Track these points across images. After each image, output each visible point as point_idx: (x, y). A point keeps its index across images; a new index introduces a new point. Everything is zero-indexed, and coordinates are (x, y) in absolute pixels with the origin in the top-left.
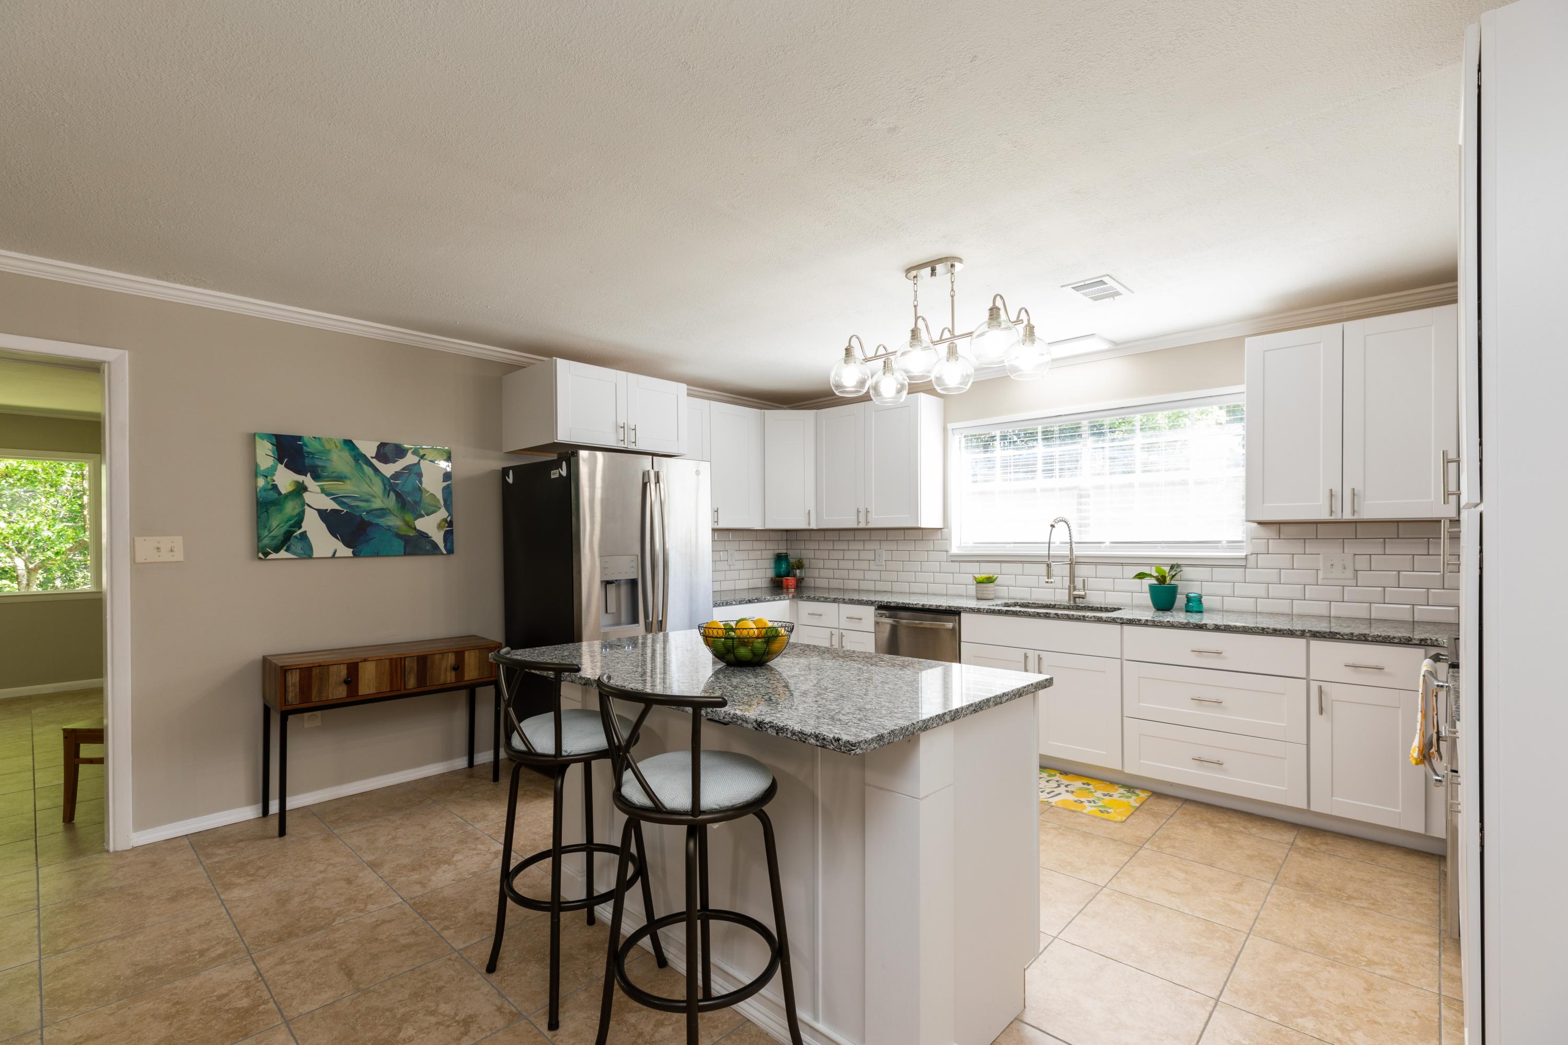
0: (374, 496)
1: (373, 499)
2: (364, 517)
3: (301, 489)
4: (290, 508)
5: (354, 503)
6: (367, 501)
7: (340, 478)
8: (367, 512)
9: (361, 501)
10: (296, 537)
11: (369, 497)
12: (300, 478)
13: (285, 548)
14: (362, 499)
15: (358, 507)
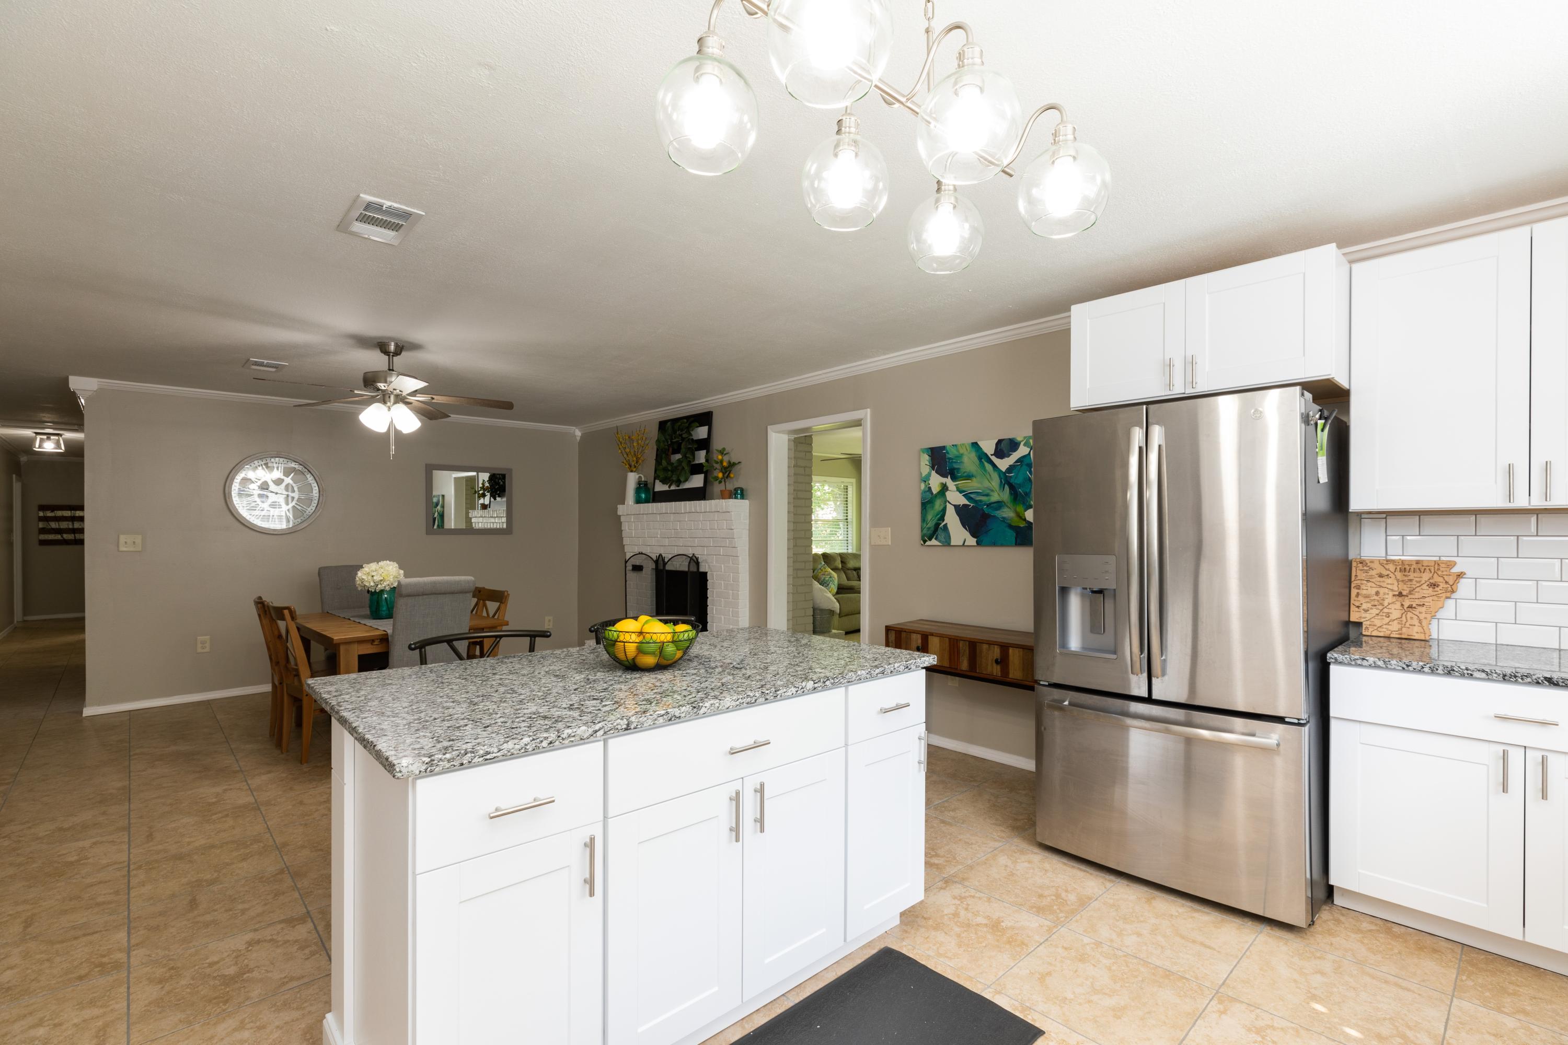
0: (992, 491)
1: (992, 493)
2: (985, 510)
3: (944, 488)
4: (938, 505)
5: (978, 498)
6: (987, 495)
7: (969, 477)
8: (987, 506)
9: (983, 495)
10: (941, 528)
11: (988, 491)
12: (944, 480)
13: (935, 537)
14: (984, 493)
15: (981, 501)
